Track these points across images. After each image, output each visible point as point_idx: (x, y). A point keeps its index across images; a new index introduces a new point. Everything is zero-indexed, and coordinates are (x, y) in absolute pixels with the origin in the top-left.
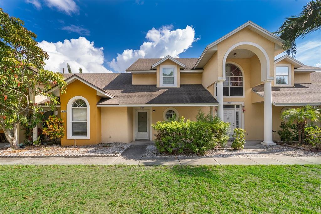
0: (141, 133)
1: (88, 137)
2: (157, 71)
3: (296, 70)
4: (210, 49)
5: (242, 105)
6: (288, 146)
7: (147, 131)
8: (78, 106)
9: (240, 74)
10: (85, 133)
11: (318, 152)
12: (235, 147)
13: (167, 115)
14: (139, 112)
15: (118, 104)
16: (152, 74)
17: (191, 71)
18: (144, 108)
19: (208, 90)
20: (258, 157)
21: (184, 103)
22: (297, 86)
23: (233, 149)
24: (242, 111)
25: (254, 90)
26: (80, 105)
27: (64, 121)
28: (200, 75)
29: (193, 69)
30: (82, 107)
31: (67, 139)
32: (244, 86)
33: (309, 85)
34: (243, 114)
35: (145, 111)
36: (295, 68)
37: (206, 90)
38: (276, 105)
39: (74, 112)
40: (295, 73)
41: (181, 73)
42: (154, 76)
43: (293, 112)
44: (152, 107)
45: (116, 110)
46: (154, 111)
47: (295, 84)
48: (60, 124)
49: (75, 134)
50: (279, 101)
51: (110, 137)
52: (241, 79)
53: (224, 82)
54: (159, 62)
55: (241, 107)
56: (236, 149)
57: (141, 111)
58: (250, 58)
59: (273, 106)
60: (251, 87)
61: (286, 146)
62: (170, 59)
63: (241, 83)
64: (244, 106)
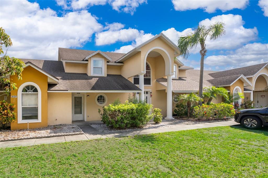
0: (77, 115)
1: (40, 120)
2: (89, 62)
3: (180, 68)
4: (137, 50)
5: (150, 92)
6: (182, 119)
7: (81, 114)
8: (28, 92)
9: (149, 69)
10: (36, 117)
11: (200, 121)
12: (156, 121)
13: (98, 99)
14: (75, 97)
15: (68, 90)
16: (82, 64)
17: (115, 64)
18: (80, 93)
19: (128, 79)
20: (174, 127)
21: (119, 90)
22: (180, 79)
23: (155, 123)
24: (150, 96)
25: (158, 81)
26: (30, 90)
27: (15, 106)
28: (120, 68)
29: (115, 62)
30: (33, 93)
31: (18, 123)
32: (151, 78)
33: (185, 78)
34: (151, 98)
35: (80, 96)
36: (179, 67)
37: (127, 80)
38: (174, 92)
39: (24, 97)
40: (179, 70)
41: (107, 65)
42: (86, 66)
43: (186, 96)
44: (87, 93)
45: (61, 95)
46: (88, 96)
47: (179, 78)
48: (12, 109)
49: (24, 118)
50: (175, 90)
51: (56, 120)
52: (150, 72)
53: (145, 75)
54: (91, 55)
55: (149, 93)
56: (157, 123)
57: (77, 96)
58: (155, 58)
59: (173, 92)
60: (155, 79)
61: (181, 119)
62: (100, 53)
63: (150, 75)
64: (151, 92)
